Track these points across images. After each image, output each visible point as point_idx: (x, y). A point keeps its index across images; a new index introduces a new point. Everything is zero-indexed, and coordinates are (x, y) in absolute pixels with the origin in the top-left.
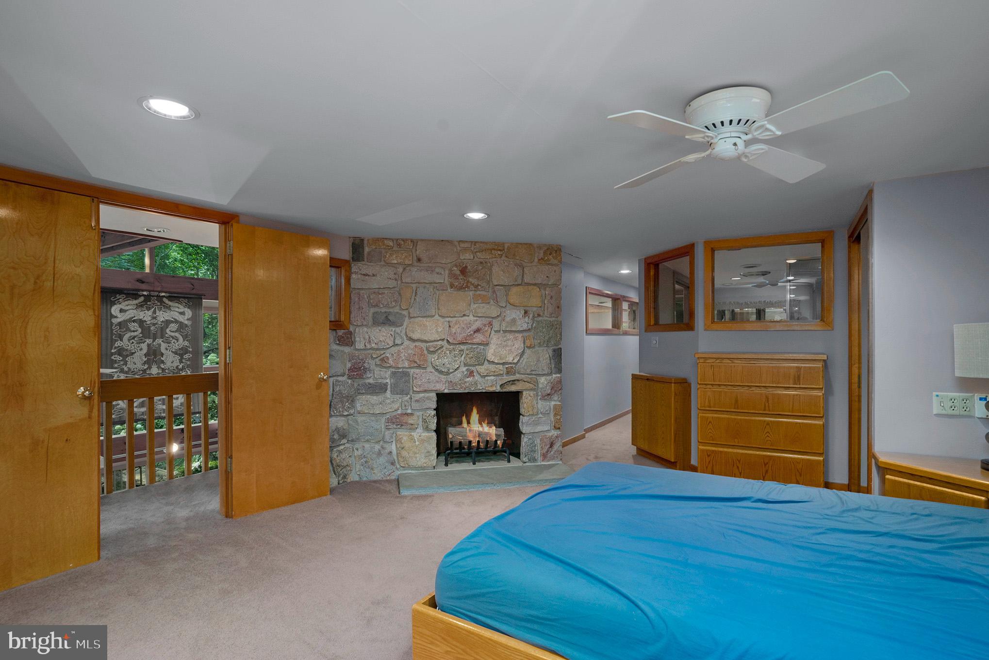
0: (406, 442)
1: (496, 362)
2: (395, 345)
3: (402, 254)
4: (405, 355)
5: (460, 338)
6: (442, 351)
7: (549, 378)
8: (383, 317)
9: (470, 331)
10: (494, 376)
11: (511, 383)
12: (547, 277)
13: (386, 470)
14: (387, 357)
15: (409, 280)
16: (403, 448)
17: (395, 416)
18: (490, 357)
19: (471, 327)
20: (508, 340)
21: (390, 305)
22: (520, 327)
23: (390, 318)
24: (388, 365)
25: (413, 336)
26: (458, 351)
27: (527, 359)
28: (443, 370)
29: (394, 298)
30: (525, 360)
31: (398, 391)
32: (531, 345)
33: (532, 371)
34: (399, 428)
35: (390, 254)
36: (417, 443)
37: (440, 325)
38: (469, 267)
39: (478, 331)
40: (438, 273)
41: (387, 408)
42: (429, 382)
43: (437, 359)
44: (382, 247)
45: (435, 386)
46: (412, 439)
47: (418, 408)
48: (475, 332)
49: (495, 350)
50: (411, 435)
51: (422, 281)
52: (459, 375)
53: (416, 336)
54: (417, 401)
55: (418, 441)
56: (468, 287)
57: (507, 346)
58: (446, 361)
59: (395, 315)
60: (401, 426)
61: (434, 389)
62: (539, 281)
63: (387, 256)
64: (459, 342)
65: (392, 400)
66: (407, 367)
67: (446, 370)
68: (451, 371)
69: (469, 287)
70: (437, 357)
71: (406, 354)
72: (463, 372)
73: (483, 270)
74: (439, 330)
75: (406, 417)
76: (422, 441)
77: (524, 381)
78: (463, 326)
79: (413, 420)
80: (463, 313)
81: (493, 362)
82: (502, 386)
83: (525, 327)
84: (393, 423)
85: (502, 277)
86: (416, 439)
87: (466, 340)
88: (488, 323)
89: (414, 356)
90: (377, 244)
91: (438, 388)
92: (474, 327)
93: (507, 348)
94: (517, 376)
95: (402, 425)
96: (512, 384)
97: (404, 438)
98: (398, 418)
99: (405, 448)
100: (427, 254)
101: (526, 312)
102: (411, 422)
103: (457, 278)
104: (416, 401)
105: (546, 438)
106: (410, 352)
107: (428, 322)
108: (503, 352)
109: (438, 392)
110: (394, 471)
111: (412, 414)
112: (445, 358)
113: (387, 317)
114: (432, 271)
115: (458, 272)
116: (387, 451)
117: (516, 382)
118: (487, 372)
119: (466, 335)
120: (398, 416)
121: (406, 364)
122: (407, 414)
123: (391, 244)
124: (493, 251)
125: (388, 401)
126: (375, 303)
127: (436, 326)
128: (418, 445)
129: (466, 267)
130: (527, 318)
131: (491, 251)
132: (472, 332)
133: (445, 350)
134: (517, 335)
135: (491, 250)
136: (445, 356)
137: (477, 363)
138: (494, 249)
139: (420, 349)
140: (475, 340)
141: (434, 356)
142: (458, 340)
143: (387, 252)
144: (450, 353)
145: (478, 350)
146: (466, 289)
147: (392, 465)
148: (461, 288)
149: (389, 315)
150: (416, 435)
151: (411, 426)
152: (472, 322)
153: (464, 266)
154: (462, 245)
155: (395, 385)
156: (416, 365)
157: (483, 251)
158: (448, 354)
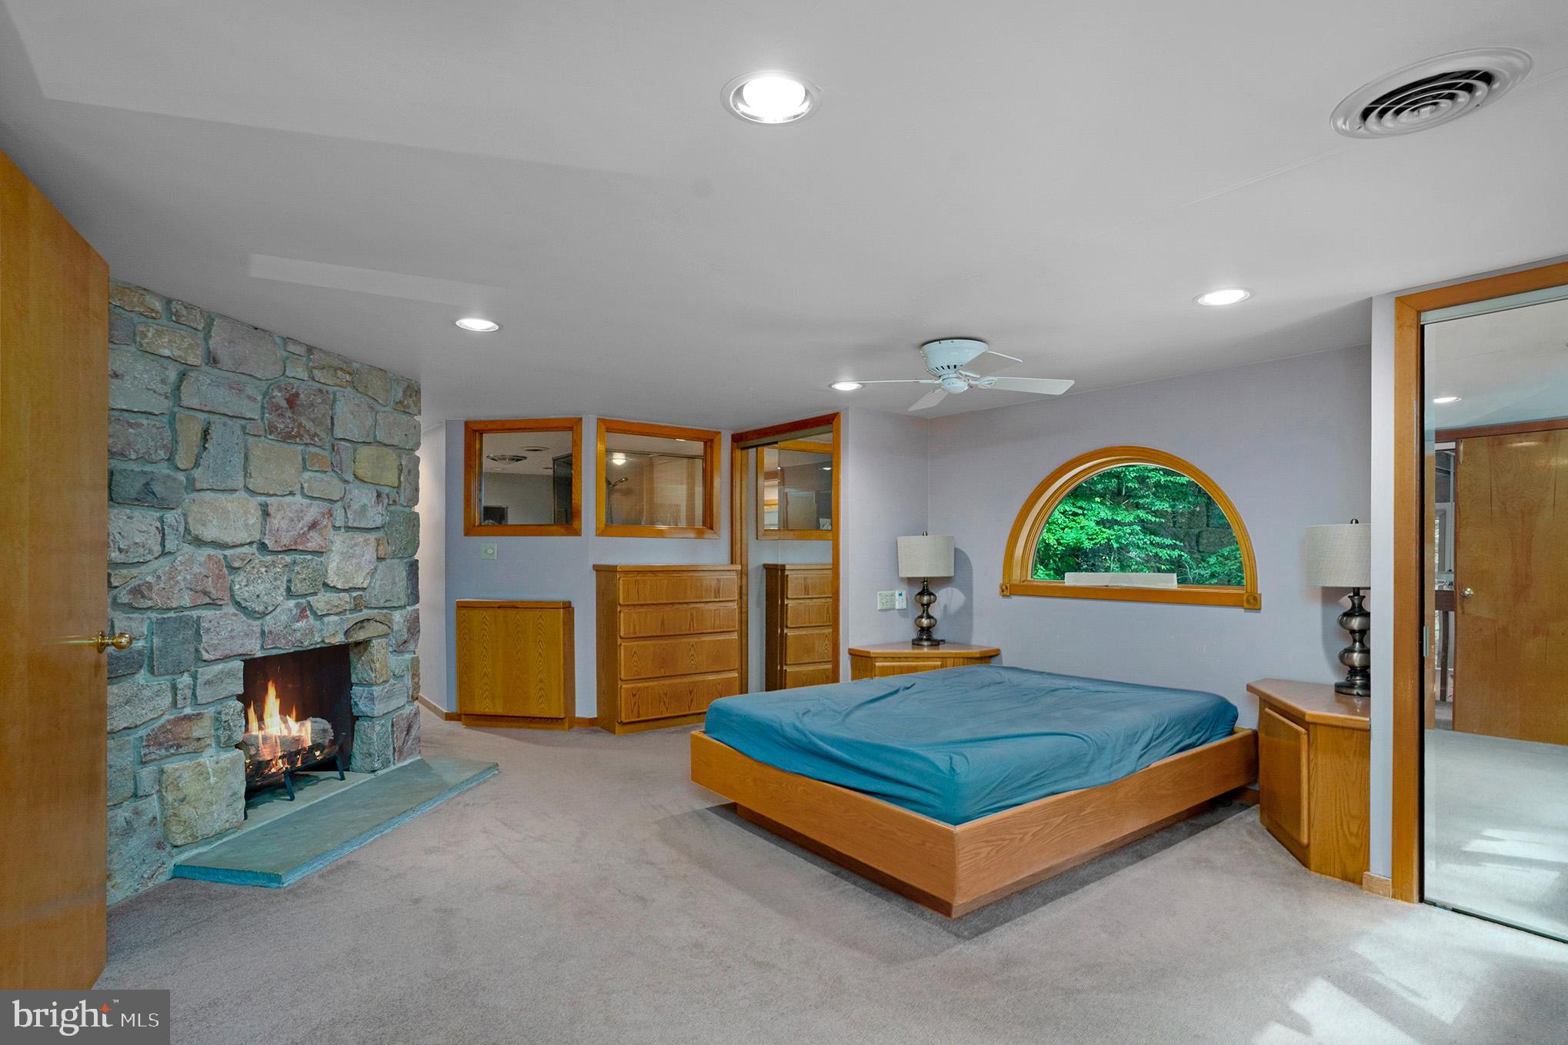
0: (189, 785)
1: (340, 587)
2: (164, 554)
3: (183, 338)
4: (185, 579)
5: (286, 540)
6: (253, 568)
7: (404, 612)
8: (138, 485)
9: (302, 526)
10: (337, 614)
11: (359, 625)
12: (406, 435)
13: (144, 867)
14: (149, 583)
15: (195, 403)
16: (183, 800)
17: (163, 726)
18: (333, 580)
19: (303, 519)
20: (356, 545)
21: (153, 457)
22: (371, 522)
23: (157, 488)
24: (150, 603)
25: (205, 534)
26: (281, 566)
27: (381, 580)
28: (257, 609)
29: (162, 439)
30: (378, 583)
31: (169, 666)
32: (385, 555)
33: (386, 601)
34: (173, 755)
35: (157, 330)
36: (212, 780)
37: (252, 511)
38: (302, 396)
39: (313, 526)
40: (249, 397)
41: (144, 711)
42: (233, 638)
43: (246, 586)
44: (137, 309)
45: (243, 645)
46: (202, 773)
47: (211, 700)
48: (310, 529)
49: (340, 565)
50: (199, 764)
51: (222, 410)
52: (284, 618)
53: (209, 533)
54: (208, 683)
55: (214, 775)
56: (300, 436)
57: (353, 556)
58: (260, 588)
59: (164, 483)
60: (177, 749)
61: (241, 651)
62: (395, 442)
63: (150, 335)
64: (284, 548)
65: (157, 688)
66: (188, 605)
67: (260, 608)
68: (270, 609)
69: (302, 436)
70: (245, 580)
71: (188, 577)
72: (291, 610)
73: (322, 405)
74: (251, 522)
75: (186, 725)
76: (223, 772)
77: (376, 621)
78: (291, 515)
79: (202, 728)
80: (290, 489)
81: (334, 587)
82: (347, 633)
83: (379, 522)
84: (160, 744)
85: (350, 425)
86: (210, 770)
87: (296, 543)
88: (327, 511)
89: (206, 579)
90: (126, 298)
91: (249, 648)
92: (309, 518)
93: (354, 561)
94: (366, 613)
95: (179, 746)
96: (361, 628)
97: (186, 775)
98: (169, 730)
99: (188, 798)
100: (231, 350)
101: (379, 495)
102: (197, 734)
103: (281, 415)
104: (205, 684)
105: (403, 720)
106: (196, 569)
107: (229, 504)
108: (349, 568)
109: (248, 657)
110: (164, 863)
111: (199, 716)
112: (259, 581)
113: (147, 484)
114: (240, 390)
115: (284, 404)
116: (146, 818)
117: (365, 624)
118: (328, 607)
119: (296, 533)
120: (169, 727)
121: (187, 601)
122: (188, 718)
123: (158, 305)
124: (339, 373)
125: (147, 693)
126: (119, 446)
127: (245, 512)
128: (217, 783)
129: (297, 395)
130: (381, 505)
131: (336, 373)
132: (306, 529)
133: (258, 566)
134: (368, 536)
135: (336, 370)
136: (259, 577)
137: (312, 591)
138: (342, 369)
139: (216, 563)
140: (309, 545)
141: (240, 578)
142: (282, 544)
143: (147, 326)
144: (266, 571)
145: (314, 563)
146: (298, 439)
147: (159, 848)
148: (287, 437)
149: (152, 479)
150: (210, 760)
151: (196, 743)
152: (305, 509)
153: (294, 390)
154: (291, 348)
155: (161, 651)
156: (207, 600)
157: (324, 368)
158: (265, 573)
